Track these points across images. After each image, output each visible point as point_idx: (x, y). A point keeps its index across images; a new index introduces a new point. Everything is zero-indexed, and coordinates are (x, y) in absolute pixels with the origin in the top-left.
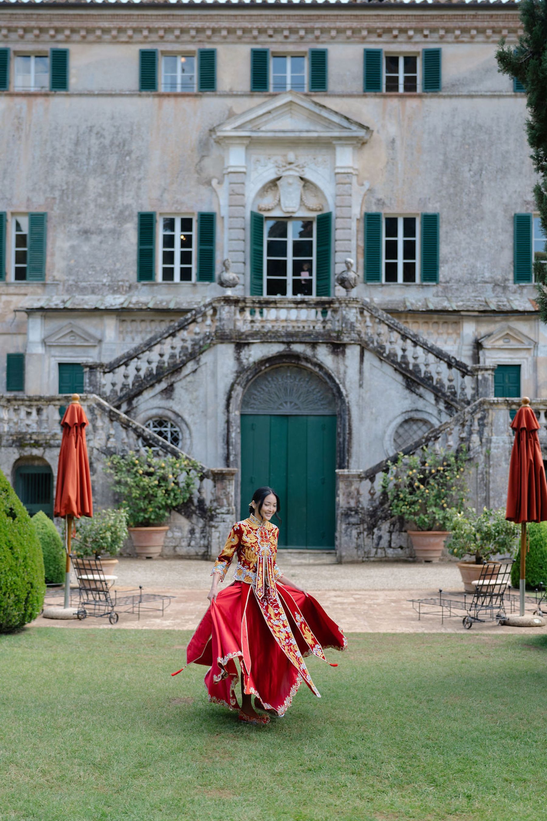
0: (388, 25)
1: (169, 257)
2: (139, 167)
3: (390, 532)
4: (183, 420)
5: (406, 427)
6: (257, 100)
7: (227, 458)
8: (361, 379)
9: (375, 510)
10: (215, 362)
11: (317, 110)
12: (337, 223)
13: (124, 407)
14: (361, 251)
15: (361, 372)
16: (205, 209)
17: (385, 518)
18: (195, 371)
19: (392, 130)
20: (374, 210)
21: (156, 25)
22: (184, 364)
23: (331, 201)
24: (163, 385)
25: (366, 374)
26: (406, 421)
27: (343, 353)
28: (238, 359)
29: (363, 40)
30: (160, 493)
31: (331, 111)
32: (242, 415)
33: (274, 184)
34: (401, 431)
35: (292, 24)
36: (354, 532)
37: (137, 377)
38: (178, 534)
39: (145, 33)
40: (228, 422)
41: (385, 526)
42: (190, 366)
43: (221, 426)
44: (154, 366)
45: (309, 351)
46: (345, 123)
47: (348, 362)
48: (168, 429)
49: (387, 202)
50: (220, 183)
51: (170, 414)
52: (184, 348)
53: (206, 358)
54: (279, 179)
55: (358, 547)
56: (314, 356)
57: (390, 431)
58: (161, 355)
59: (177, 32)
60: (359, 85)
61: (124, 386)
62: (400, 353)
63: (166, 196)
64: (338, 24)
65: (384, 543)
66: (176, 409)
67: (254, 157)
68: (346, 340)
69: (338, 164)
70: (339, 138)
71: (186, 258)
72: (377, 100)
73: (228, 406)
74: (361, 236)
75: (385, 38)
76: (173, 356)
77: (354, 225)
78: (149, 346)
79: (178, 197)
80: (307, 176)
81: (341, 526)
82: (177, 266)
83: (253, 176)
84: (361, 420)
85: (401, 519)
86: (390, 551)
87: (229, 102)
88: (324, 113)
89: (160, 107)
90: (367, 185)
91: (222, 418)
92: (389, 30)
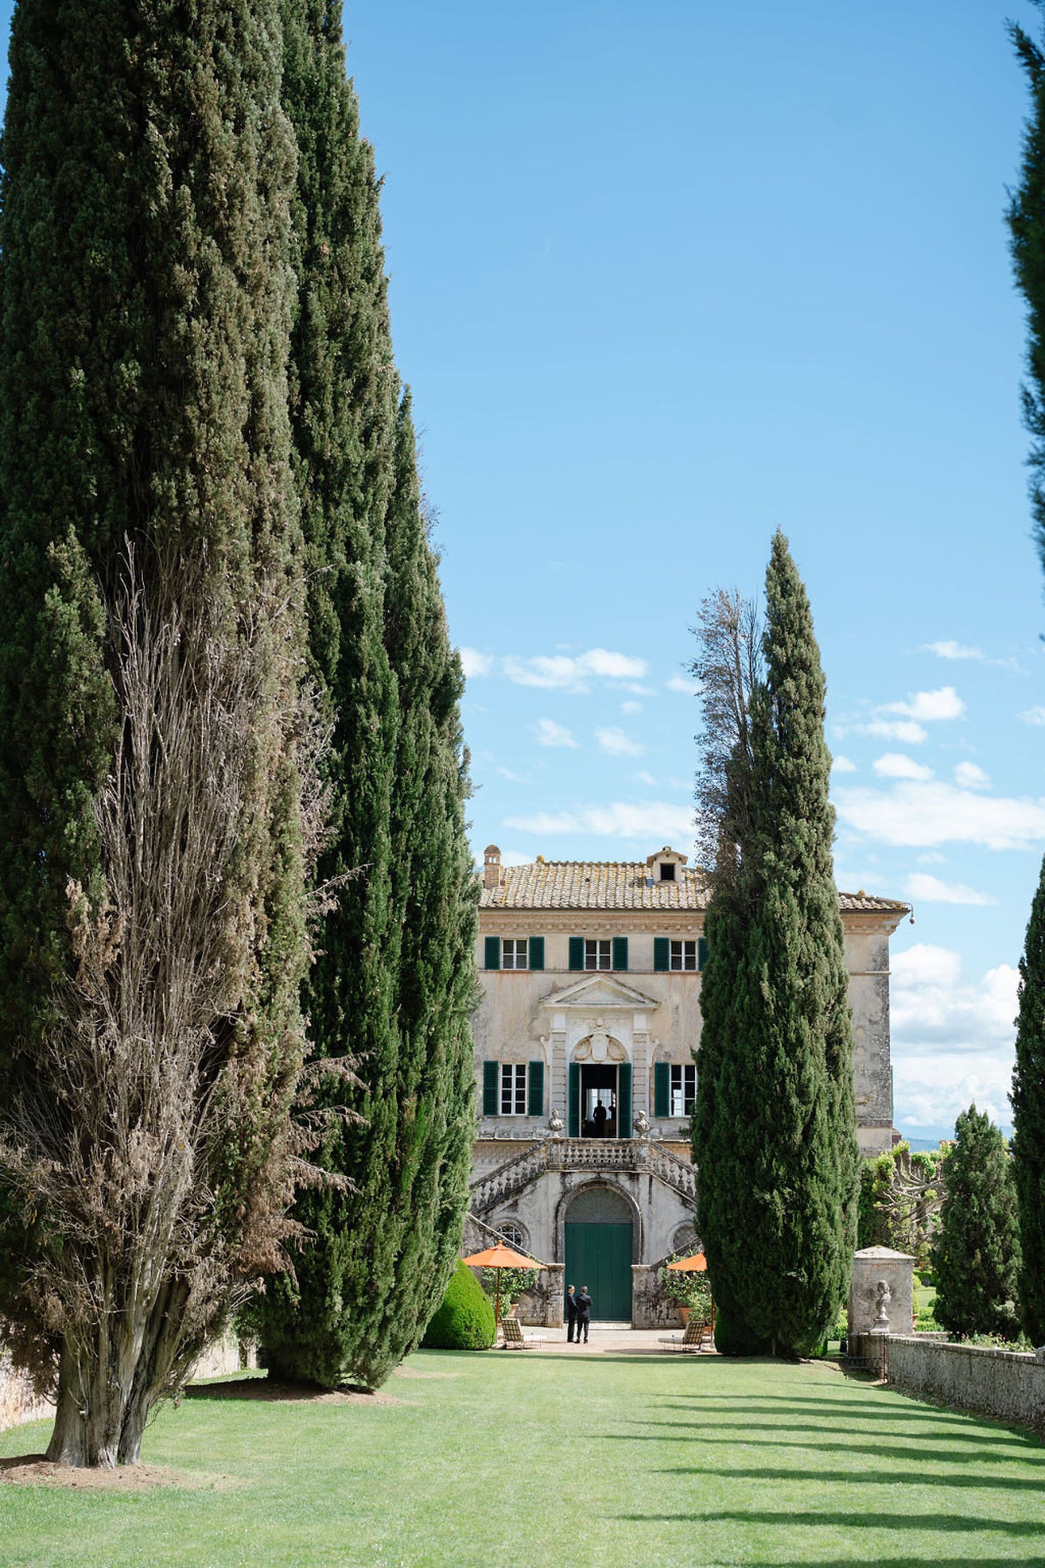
0: (672, 922)
1: (507, 1095)
2: (485, 1026)
3: (668, 1308)
4: (524, 1226)
5: (683, 1232)
6: (576, 976)
7: (555, 1254)
8: (650, 1198)
9: (658, 1292)
10: (547, 1186)
11: (620, 988)
12: (635, 1072)
13: (483, 1217)
14: (653, 1091)
15: (650, 1193)
16: (535, 1059)
17: (664, 1299)
18: (532, 1191)
19: (676, 999)
20: (663, 1060)
21: (499, 921)
22: (525, 1186)
23: (630, 1054)
24: (510, 1201)
25: (654, 1194)
26: (682, 1228)
27: (638, 1179)
28: (563, 1183)
29: (653, 931)
30: (514, 1280)
31: (630, 988)
32: (566, 1223)
33: (588, 1040)
34: (679, 1234)
35: (601, 922)
36: (644, 1308)
37: (491, 1195)
38: (525, 1309)
39: (490, 926)
40: (556, 1228)
41: (665, 1304)
42: (529, 1188)
43: (552, 1231)
44: (503, 1187)
45: (613, 1178)
46: (640, 998)
47: (640, 1186)
48: (513, 1233)
49: (673, 1054)
50: (547, 1040)
51: (515, 1222)
52: (525, 1175)
53: (541, 1182)
54: (591, 1036)
55: (646, 1318)
56: (617, 1182)
57: (671, 1235)
58: (508, 1180)
59: (515, 926)
60: (651, 965)
61: (482, 1201)
62: (678, 1179)
63: (506, 1049)
64: (635, 921)
65: (663, 1315)
66: (519, 1218)
67: (571, 1021)
68: (639, 1171)
69: (636, 1026)
70: (637, 1009)
71: (520, 1096)
72: (665, 976)
73: (556, 1216)
74: (653, 1080)
75: (670, 930)
76: (516, 1180)
77: (647, 1073)
78: (499, 1172)
79: (515, 1049)
80: (612, 1035)
81: (635, 1304)
82: (513, 1102)
83: (571, 1035)
84: (650, 1227)
85: (675, 1300)
86: (668, 1321)
87: (554, 977)
88: (625, 990)
89: (501, 980)
90: (657, 1042)
91: (552, 1226)
92: (674, 925)
